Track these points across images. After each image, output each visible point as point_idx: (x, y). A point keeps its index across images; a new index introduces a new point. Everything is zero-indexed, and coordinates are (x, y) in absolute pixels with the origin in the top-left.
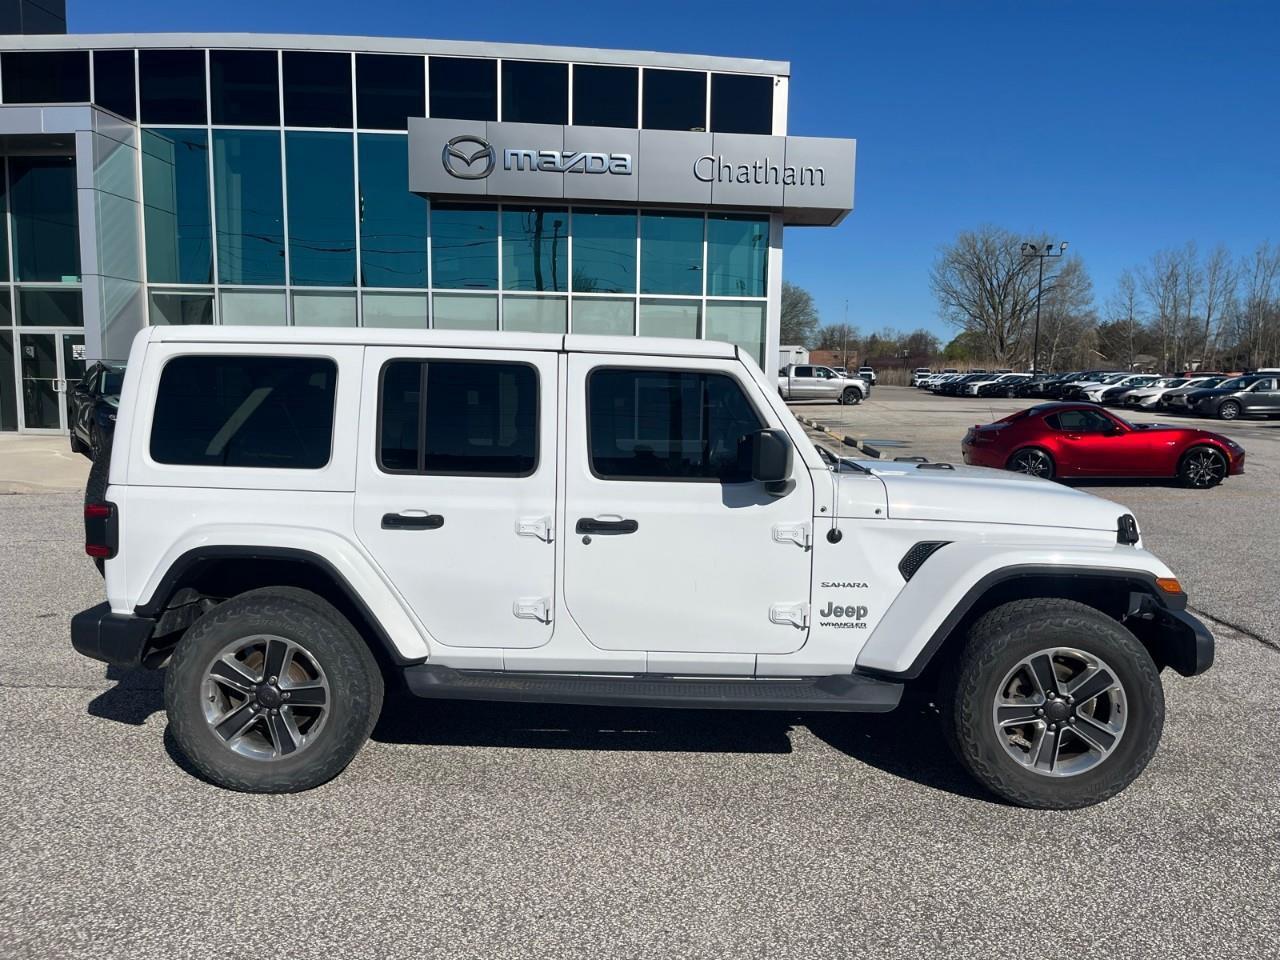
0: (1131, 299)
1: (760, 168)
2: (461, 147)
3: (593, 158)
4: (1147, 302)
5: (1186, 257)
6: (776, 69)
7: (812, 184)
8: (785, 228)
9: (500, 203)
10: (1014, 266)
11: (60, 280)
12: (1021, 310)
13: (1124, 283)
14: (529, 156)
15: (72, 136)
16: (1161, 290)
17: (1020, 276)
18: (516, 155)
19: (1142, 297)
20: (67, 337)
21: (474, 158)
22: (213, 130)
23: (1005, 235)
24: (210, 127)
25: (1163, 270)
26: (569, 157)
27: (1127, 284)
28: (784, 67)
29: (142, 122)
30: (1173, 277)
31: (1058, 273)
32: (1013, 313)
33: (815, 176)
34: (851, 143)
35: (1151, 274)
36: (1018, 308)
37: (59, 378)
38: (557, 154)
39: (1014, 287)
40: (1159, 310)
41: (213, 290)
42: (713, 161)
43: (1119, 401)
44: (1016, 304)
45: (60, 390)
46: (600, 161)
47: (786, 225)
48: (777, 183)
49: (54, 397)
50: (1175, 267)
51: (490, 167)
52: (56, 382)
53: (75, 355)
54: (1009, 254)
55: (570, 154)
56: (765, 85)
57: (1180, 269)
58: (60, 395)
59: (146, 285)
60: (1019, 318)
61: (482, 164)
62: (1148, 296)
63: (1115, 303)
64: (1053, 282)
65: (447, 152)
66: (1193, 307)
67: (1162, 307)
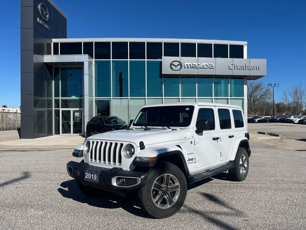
0: (286, 97)
1: (244, 66)
2: (174, 63)
3: (205, 65)
4: (290, 98)
5: (299, 87)
6: (244, 43)
7: (256, 70)
8: (247, 81)
9: (180, 76)
10: (253, 90)
11: (71, 97)
12: (255, 101)
13: (284, 93)
14: (190, 65)
15: (83, 62)
16: (294, 95)
17: (255, 92)
18: (187, 65)
19: (289, 97)
20: (74, 111)
21: (178, 65)
22: (112, 60)
23: (250, 82)
24: (111, 60)
25: (294, 90)
26: (199, 65)
27: (284, 94)
28: (246, 43)
29: (95, 59)
30: (296, 92)
31: (264, 91)
32: (253, 101)
33: (257, 68)
34: (266, 60)
35: (291, 91)
36: (255, 100)
37: (71, 121)
38: (197, 64)
39: (253, 95)
40: (293, 100)
41: (111, 99)
42: (233, 65)
43: (304, 123)
44: (254, 99)
45: (71, 124)
46: (207, 66)
47: (247, 80)
48: (248, 70)
49: (70, 126)
50: (297, 89)
51: (181, 68)
52: (71, 122)
53: (76, 115)
54: (251, 87)
55: (200, 64)
56: (242, 47)
57: (298, 90)
58: (71, 125)
59: (95, 98)
60: (255, 103)
61: (179, 67)
62: (290, 96)
63: (282, 99)
64: (263, 93)
65: (171, 64)
66: (302, 99)
67: (294, 99)
